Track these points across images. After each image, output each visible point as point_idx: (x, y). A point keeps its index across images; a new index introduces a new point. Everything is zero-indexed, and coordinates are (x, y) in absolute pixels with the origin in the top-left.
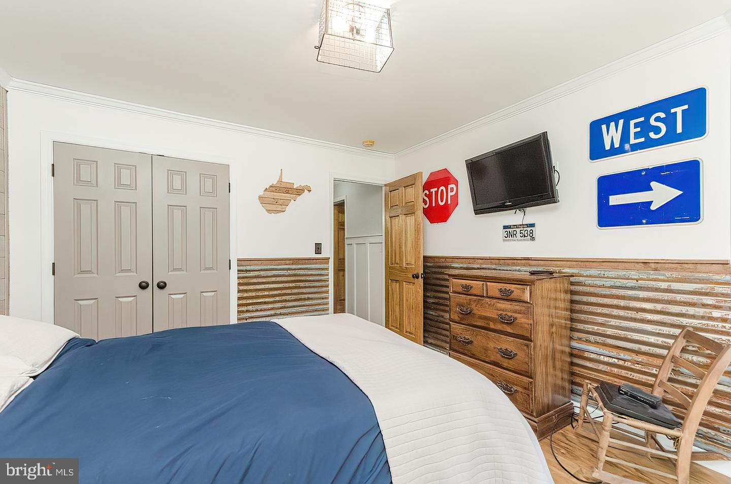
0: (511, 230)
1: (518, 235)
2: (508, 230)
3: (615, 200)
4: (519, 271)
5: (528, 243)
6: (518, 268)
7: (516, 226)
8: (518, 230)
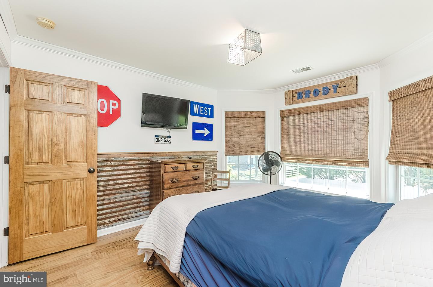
0: (159, 138)
1: (163, 141)
2: (158, 138)
3: (197, 131)
4: (164, 158)
5: (168, 145)
6: (163, 157)
7: (162, 136)
8: (163, 138)
